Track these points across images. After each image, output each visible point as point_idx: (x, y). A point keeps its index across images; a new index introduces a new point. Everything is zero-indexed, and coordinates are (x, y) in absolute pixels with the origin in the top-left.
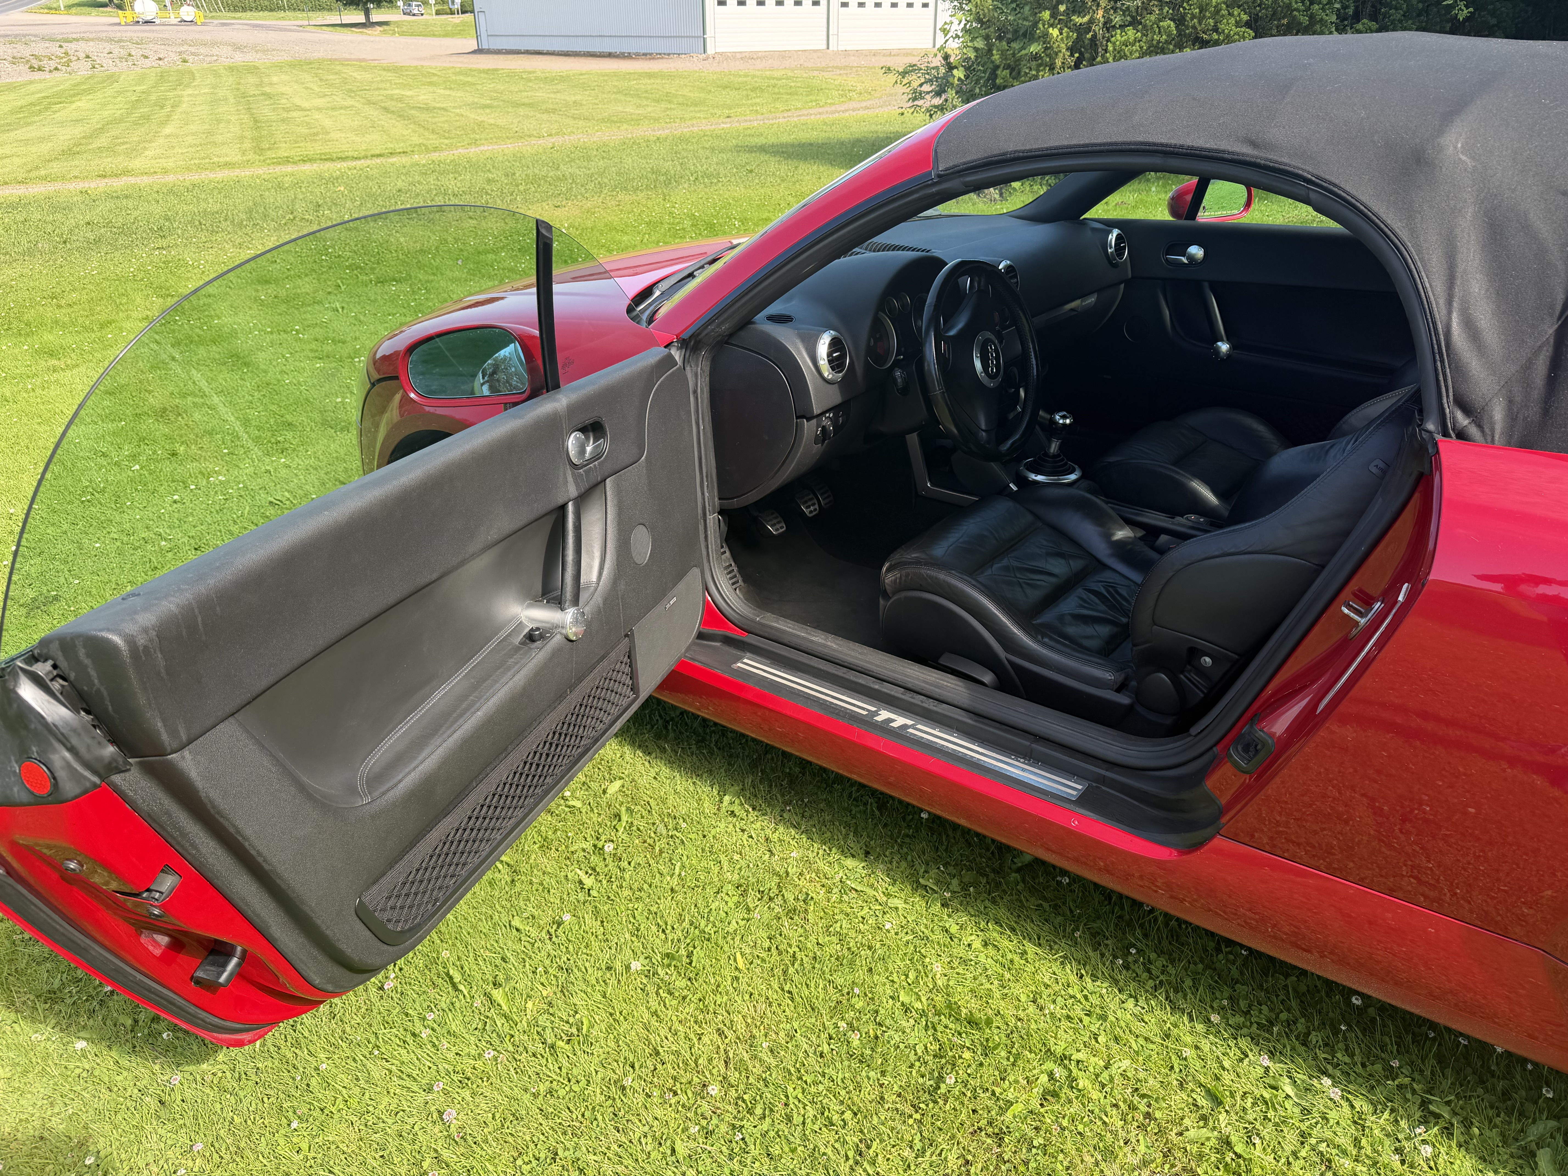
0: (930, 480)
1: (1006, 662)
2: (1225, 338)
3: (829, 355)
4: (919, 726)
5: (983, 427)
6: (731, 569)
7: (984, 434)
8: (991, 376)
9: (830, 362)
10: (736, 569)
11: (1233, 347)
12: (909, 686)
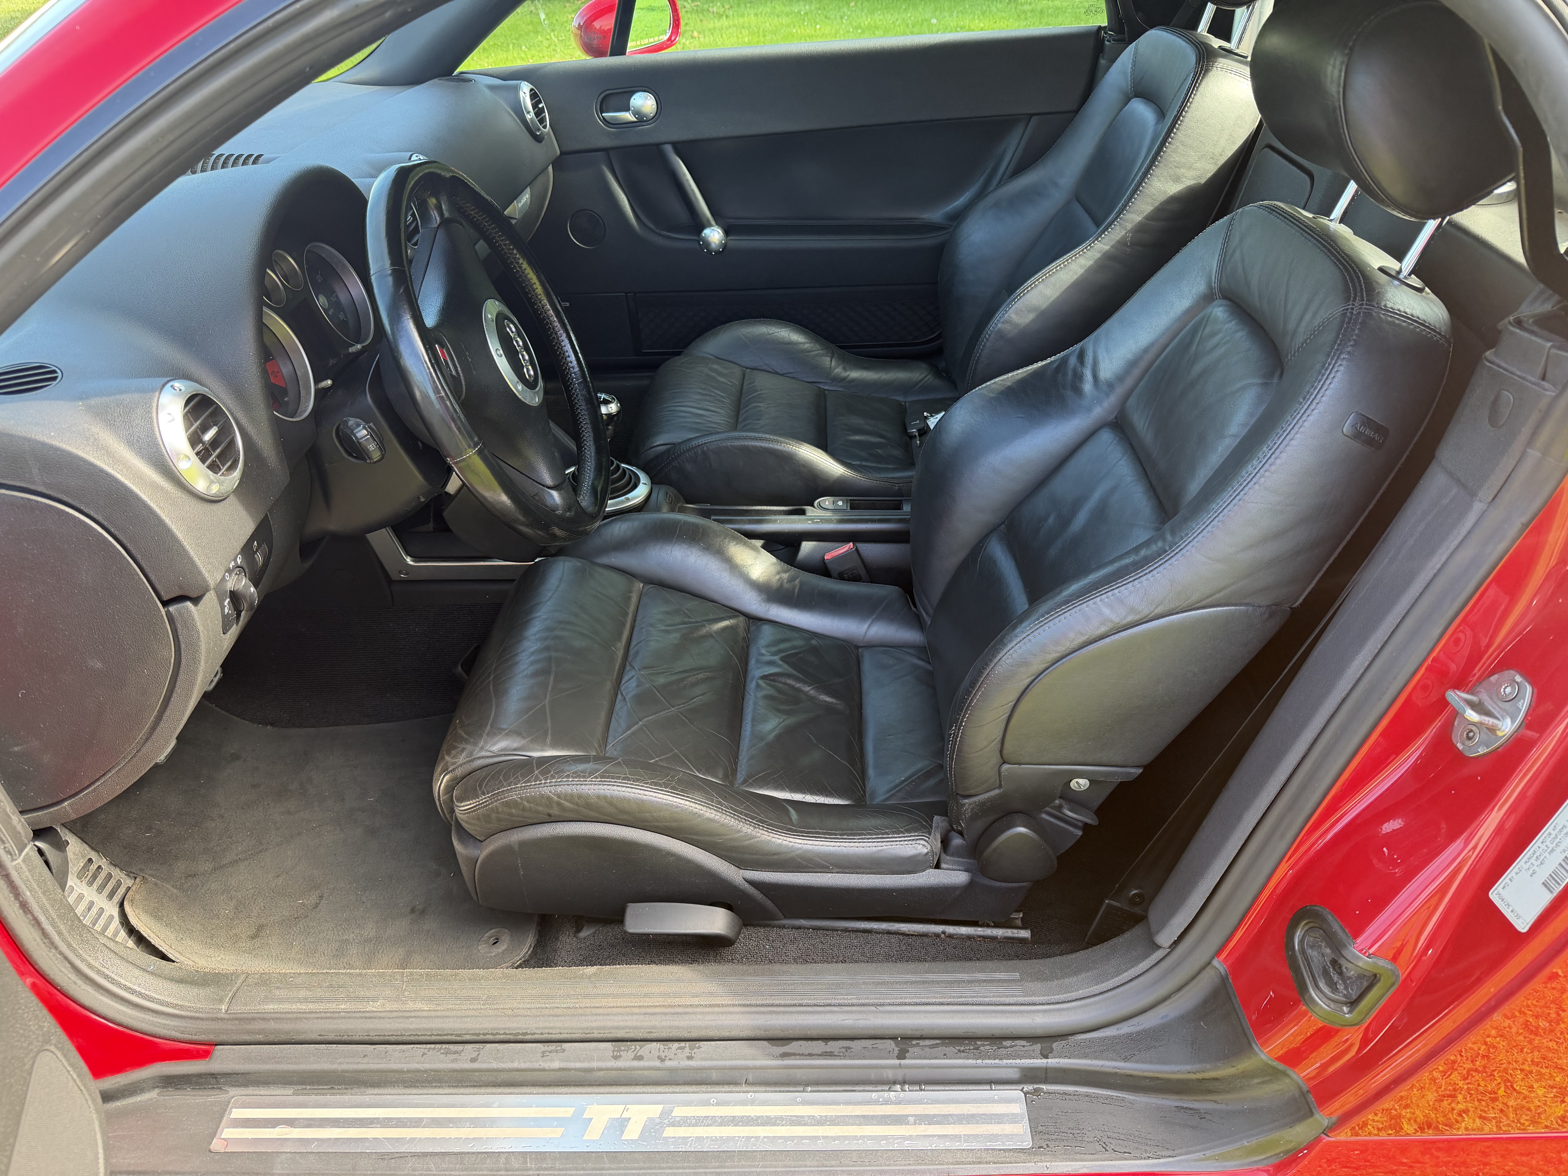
0: (408, 554)
1: (747, 885)
2: (713, 222)
3: (194, 440)
4: (679, 1112)
5: (549, 481)
6: (93, 867)
7: (555, 494)
8: (530, 385)
9: (203, 456)
10: (103, 862)
11: (727, 232)
12: (621, 1034)
